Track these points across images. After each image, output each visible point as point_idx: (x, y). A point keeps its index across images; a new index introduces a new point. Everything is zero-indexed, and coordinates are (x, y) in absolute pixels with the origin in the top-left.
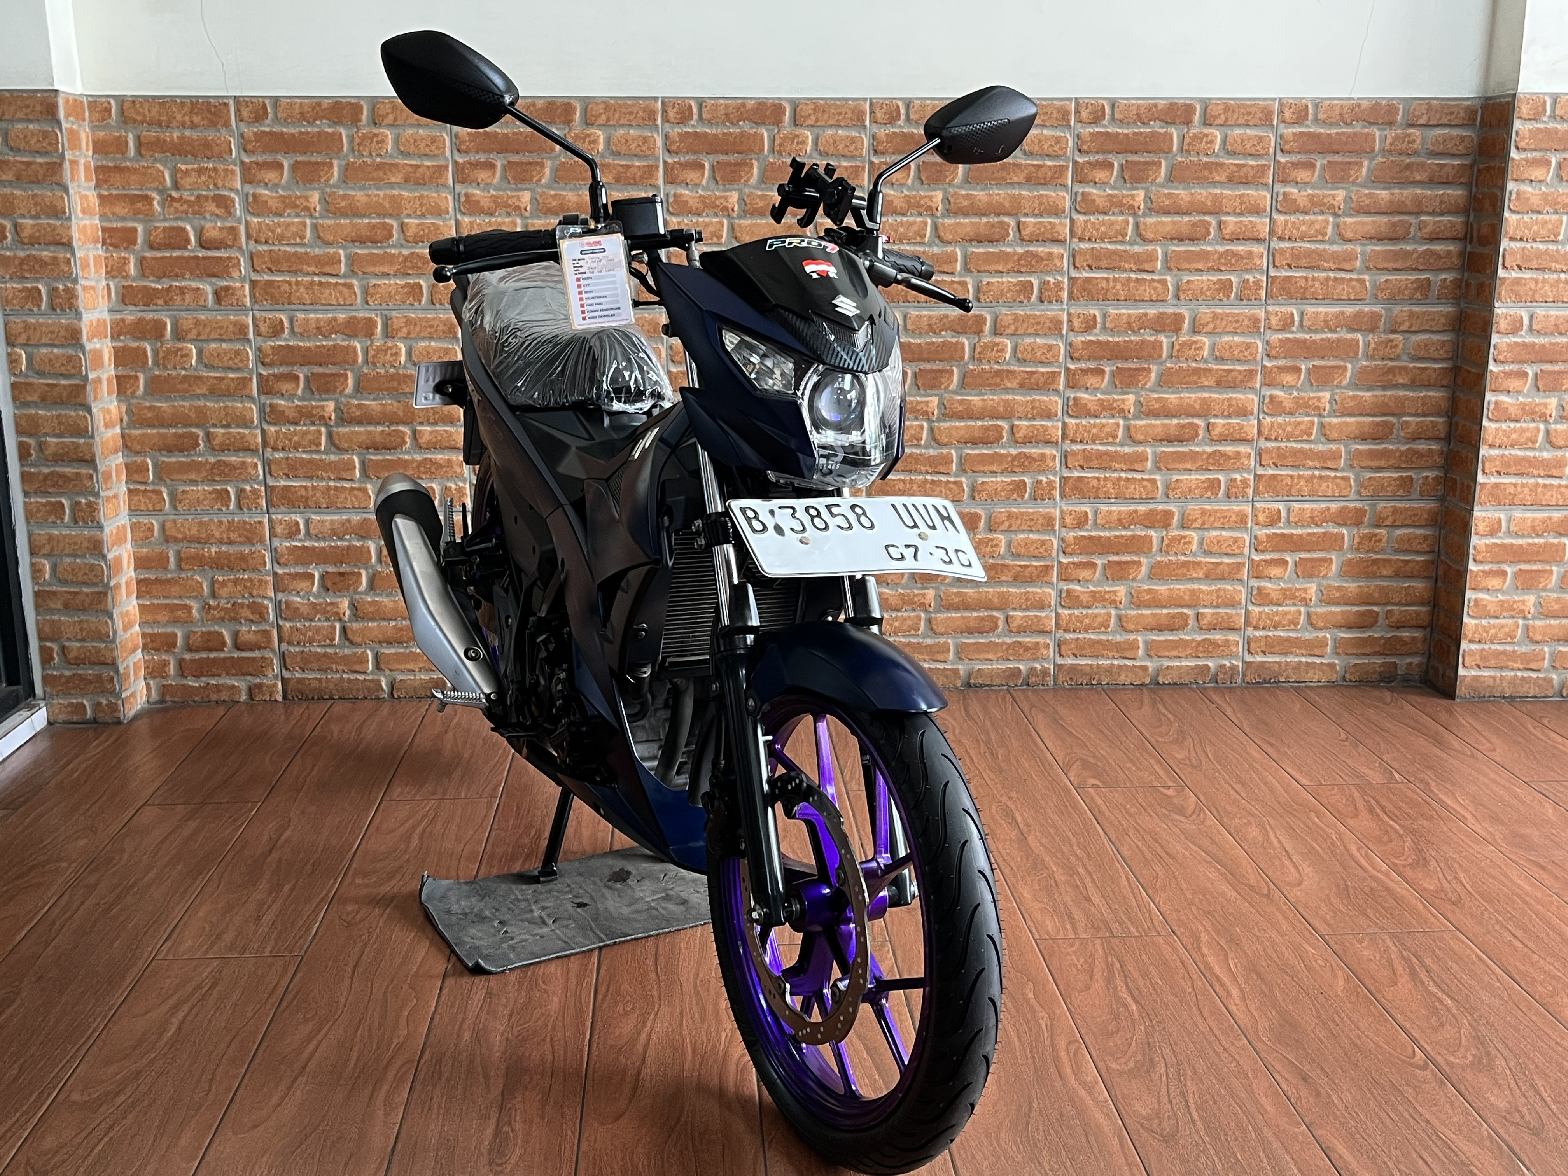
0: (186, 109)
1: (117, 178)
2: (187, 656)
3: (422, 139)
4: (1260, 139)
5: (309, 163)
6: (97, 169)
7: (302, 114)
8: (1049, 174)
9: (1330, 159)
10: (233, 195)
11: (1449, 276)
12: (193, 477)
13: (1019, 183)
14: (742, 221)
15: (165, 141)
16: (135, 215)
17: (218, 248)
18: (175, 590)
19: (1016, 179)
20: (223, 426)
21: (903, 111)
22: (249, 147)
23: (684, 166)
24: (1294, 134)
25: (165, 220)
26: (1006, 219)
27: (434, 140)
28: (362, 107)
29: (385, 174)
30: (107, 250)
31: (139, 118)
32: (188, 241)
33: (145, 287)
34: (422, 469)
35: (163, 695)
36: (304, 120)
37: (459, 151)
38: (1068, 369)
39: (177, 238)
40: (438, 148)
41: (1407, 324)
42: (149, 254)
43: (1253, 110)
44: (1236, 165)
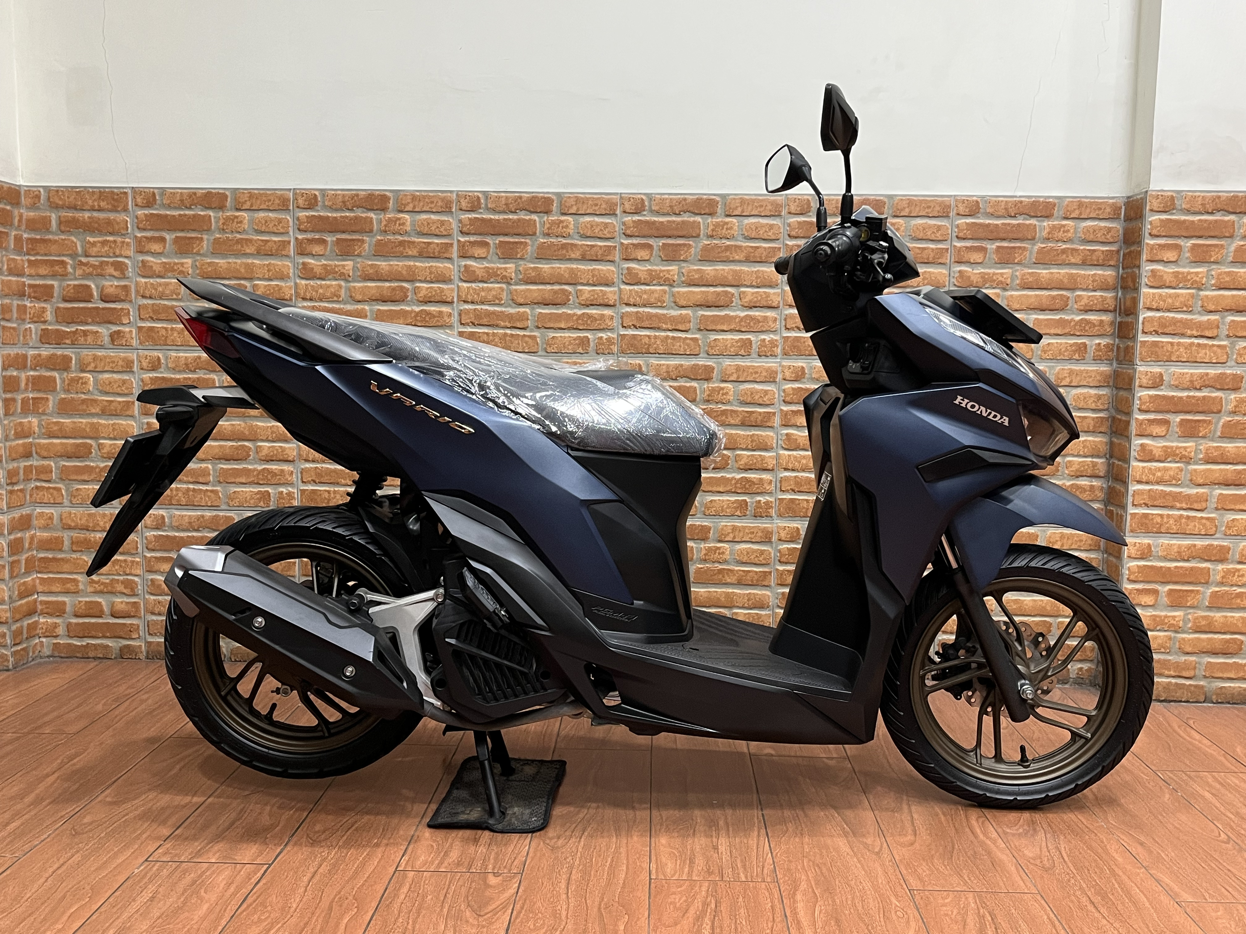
0: (96, 197)
1: (41, 248)
2: (74, 620)
3: (271, 220)
4: (939, 228)
5: (186, 238)
6: (28, 239)
7: (182, 201)
8: (765, 254)
9: (998, 244)
10: (126, 261)
11: (1103, 341)
12: (86, 477)
13: (740, 261)
14: (518, 287)
15: (78, 220)
16: (54, 276)
17: (114, 302)
18: (66, 567)
19: (737, 257)
20: (110, 439)
21: (646, 203)
22: (141, 226)
23: (473, 243)
24: (967, 224)
25: (76, 279)
26: (729, 289)
27: (280, 221)
28: (226, 196)
29: (242, 247)
30: (31, 302)
31: (61, 203)
32: (91, 295)
33: (57, 330)
34: (261, 477)
35: (53, 650)
36: (183, 205)
37: (299, 229)
38: (781, 410)
39: (83, 294)
40: (282, 227)
41: (1068, 380)
42: (62, 305)
43: (932, 205)
44: (919, 248)
